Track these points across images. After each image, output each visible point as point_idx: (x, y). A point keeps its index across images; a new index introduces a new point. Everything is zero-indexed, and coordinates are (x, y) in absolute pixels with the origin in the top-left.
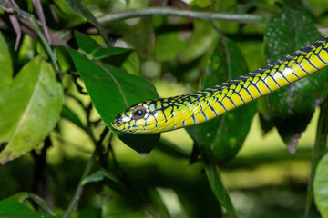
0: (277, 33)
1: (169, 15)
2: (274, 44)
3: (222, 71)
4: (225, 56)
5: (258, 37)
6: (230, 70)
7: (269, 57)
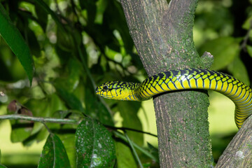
0: (83, 133)
1: (20, 119)
2: (81, 140)
3: (50, 155)
4: (52, 146)
5: (73, 131)
6: (55, 153)
7: (78, 148)
